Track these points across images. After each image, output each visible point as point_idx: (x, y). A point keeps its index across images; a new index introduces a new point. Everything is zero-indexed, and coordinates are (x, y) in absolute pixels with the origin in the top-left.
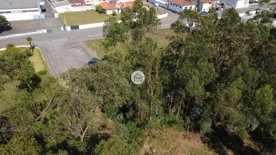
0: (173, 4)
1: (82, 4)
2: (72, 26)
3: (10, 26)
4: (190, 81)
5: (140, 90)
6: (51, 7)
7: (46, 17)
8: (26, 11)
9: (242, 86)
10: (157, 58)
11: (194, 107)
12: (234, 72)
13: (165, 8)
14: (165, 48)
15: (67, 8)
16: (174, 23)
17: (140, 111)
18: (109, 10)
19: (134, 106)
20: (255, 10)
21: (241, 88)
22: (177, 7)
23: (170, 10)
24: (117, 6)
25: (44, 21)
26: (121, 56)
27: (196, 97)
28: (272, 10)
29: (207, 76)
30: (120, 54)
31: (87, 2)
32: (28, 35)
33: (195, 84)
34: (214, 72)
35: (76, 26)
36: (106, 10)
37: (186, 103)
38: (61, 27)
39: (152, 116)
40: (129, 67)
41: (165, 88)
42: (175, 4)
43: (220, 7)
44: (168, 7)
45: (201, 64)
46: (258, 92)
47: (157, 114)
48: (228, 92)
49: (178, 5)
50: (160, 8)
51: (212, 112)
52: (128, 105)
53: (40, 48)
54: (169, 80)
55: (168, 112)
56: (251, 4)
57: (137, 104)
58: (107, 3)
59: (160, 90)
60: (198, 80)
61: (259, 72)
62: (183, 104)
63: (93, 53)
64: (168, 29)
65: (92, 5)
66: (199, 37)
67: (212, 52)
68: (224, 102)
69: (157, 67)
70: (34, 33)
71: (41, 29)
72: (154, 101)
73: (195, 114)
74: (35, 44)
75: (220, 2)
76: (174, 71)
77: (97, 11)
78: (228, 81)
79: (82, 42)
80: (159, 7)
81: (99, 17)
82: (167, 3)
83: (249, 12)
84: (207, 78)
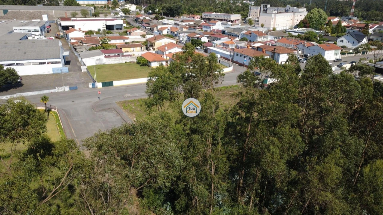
0: (239, 55)
1: (119, 54)
2: (103, 82)
3: (20, 82)
4: (268, 154)
5: (197, 167)
6: (77, 58)
7: (69, 70)
8: (44, 63)
9: (342, 161)
10: (220, 122)
11: (274, 194)
12: (328, 141)
13: (229, 60)
14: (230, 109)
15: (99, 59)
16: (242, 74)
17: (196, 199)
18: (155, 62)
19: (187, 191)
20: (350, 63)
21: (341, 164)
22: (245, 59)
23: (236, 62)
24: (165, 57)
25: (67, 75)
26: (170, 119)
27: (276, 178)
28: (372, 63)
29: (291, 148)
30: (168, 116)
31: (126, 52)
32: (43, 94)
33: (275, 157)
34: (301, 142)
35: (109, 82)
36: (150, 62)
37: (262, 187)
38: (89, 84)
39: (213, 207)
40: (181, 134)
41: (232, 164)
42: (242, 55)
43: (303, 59)
44: (233, 58)
45: (281, 130)
46: (367, 169)
47: (220, 203)
48: (322, 170)
49: (246, 56)
50: (222, 60)
51: (301, 201)
52: (178, 190)
53: (58, 111)
54: (236, 152)
55: (237, 201)
56: (344, 56)
57: (192, 187)
58: (152, 53)
59: (225, 167)
60: (278, 152)
61: (364, 141)
62: (259, 189)
63: (131, 118)
64: (233, 87)
65: (132, 56)
66: (276, 92)
67: (296, 114)
68: (318, 184)
69: (220, 135)
70: (53, 91)
71: (61, 86)
72: (216, 183)
73: (276, 205)
74: (51, 105)
75: (302, 53)
76: (244, 141)
77: (138, 63)
78: (321, 154)
79: (116, 102)
80: (221, 58)
81: (140, 71)
82: (232, 54)
83: (341, 65)
84: (290, 150)
